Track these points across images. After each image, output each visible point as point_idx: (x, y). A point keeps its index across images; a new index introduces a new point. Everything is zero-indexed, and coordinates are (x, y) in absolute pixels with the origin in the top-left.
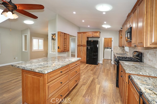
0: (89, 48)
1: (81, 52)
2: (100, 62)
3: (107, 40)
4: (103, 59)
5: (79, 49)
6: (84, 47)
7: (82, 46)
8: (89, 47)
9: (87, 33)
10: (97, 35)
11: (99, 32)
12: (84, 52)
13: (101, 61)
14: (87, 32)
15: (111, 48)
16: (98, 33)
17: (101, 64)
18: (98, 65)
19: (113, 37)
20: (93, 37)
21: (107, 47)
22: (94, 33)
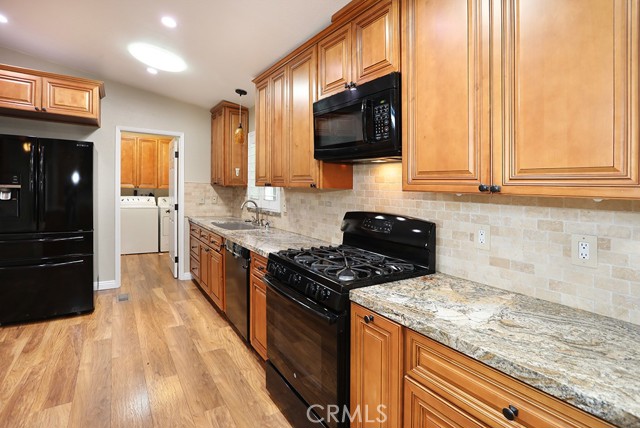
0: (7, 197)
2: (101, 287)
3: (131, 148)
8: (4, 186)
10: (84, 102)
11: (96, 90)
15: (151, 195)
16: (85, 89)
17: (114, 303)
18: (96, 311)
19: (182, 136)
20: (48, 111)
21: (132, 186)
22: (57, 89)
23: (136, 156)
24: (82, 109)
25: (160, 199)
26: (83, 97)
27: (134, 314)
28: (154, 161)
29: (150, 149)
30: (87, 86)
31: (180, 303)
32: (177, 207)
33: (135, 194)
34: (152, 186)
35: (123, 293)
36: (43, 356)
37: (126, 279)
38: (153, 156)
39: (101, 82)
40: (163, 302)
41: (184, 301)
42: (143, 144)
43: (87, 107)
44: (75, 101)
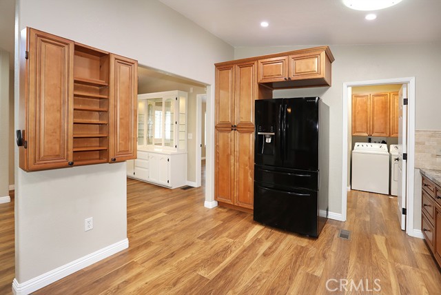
0: (269, 140)
1: (232, 157)
2: (332, 215)
3: (366, 103)
4: (345, 189)
5: (221, 143)
6: (246, 136)
7: (234, 128)
8: (267, 134)
9: (261, 65)
10: (314, 66)
11: (323, 54)
12: (247, 158)
13: (336, 209)
14: (257, 59)
15: (384, 142)
16: (315, 56)
17: (336, 236)
18: (321, 238)
19: (412, 81)
20: (292, 79)
21: (366, 134)
22: (297, 62)
23: (370, 110)
24: (312, 73)
25: (392, 147)
26: (313, 63)
27: (348, 258)
28: (386, 112)
29: (382, 102)
30: (317, 53)
31: (402, 267)
32: (405, 156)
33: (370, 141)
34: (384, 135)
35: (346, 229)
36: (271, 266)
37: (353, 215)
38: (386, 108)
39: (326, 46)
40: (382, 257)
41: (409, 268)
42: (376, 98)
43: (316, 70)
44: (308, 67)
